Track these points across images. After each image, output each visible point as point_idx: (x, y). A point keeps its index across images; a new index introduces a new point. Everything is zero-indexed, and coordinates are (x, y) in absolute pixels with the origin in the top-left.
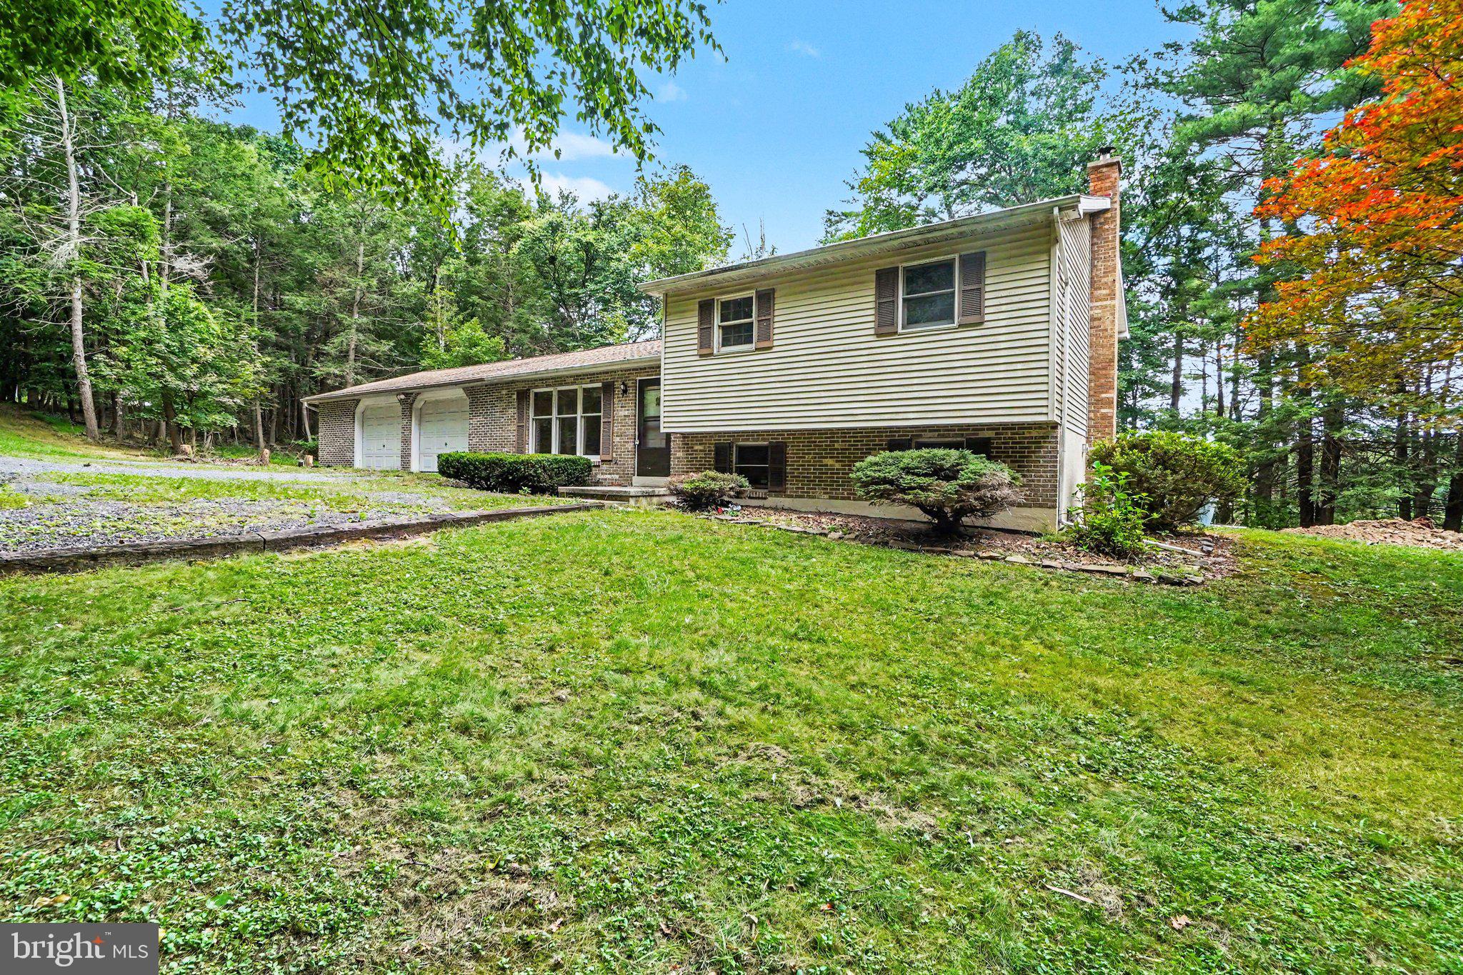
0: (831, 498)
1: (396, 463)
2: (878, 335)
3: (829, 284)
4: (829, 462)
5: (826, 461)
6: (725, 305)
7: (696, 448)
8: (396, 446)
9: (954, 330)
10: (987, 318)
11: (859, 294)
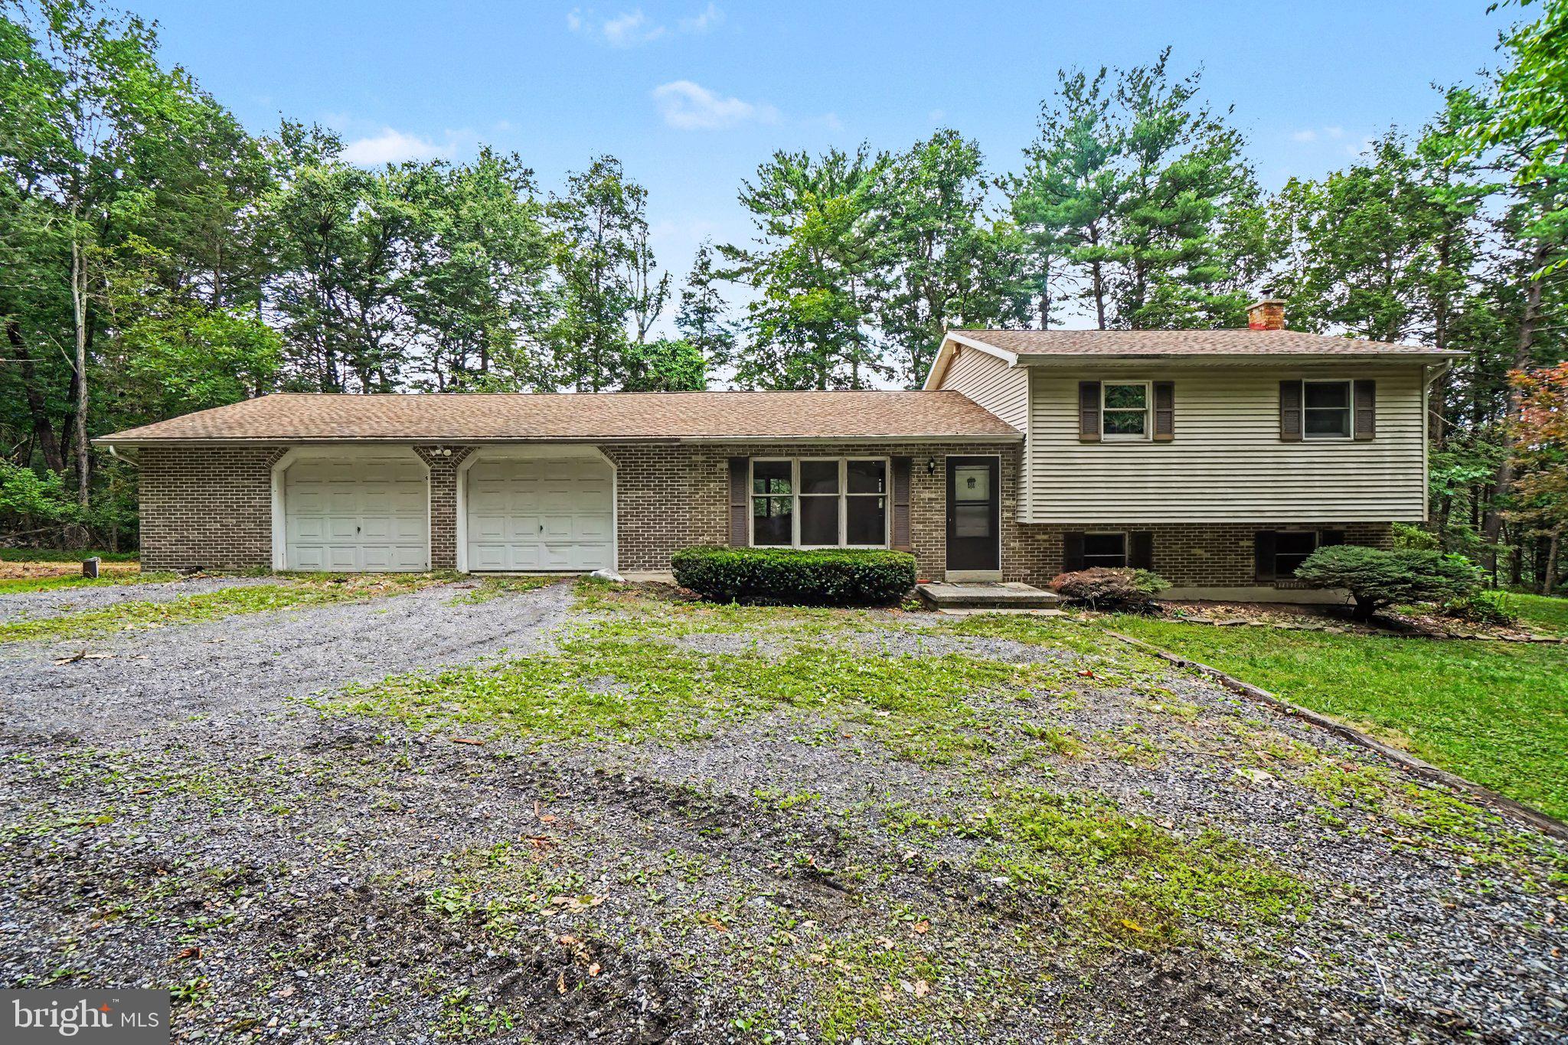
0: (1200, 586)
1: (422, 556)
2: (1281, 439)
3: (1239, 386)
4: (1198, 551)
5: (1193, 551)
6: (1111, 389)
7: (1039, 537)
8: (422, 530)
9: (1350, 443)
10: (1378, 435)
11: (1261, 399)
